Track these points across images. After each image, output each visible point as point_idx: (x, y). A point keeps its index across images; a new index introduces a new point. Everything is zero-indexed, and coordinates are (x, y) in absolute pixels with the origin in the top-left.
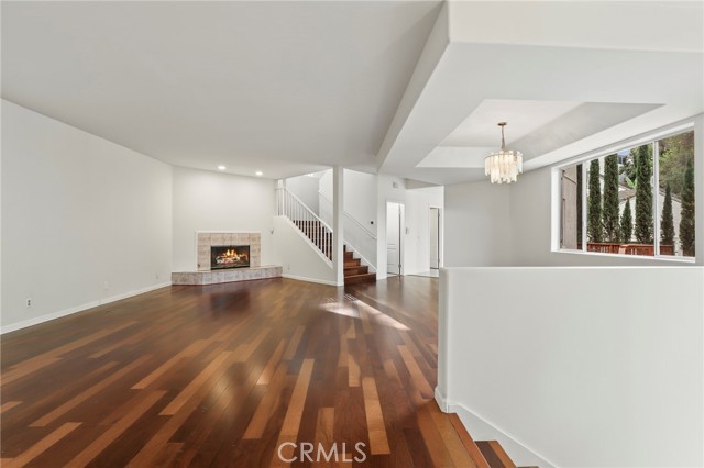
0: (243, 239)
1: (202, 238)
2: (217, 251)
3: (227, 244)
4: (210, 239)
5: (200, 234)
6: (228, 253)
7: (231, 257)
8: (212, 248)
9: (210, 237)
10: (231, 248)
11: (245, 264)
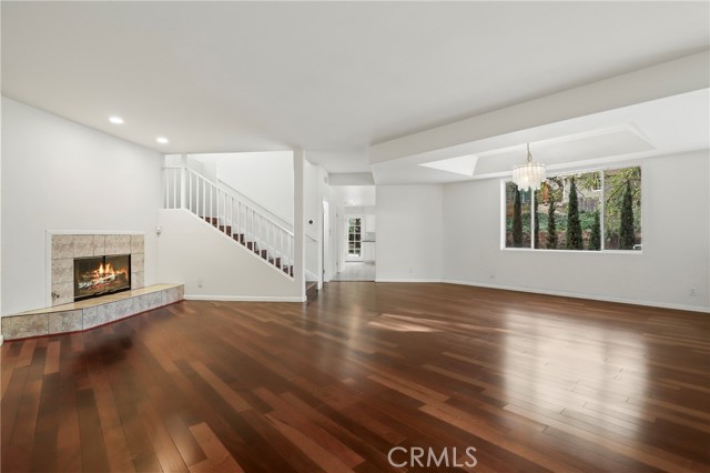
0: (122, 245)
1: (59, 244)
2: (84, 267)
3: (100, 253)
4: (72, 245)
5: (55, 237)
6: (101, 270)
7: (104, 275)
8: (75, 261)
9: (72, 241)
10: (104, 260)
11: (124, 285)
